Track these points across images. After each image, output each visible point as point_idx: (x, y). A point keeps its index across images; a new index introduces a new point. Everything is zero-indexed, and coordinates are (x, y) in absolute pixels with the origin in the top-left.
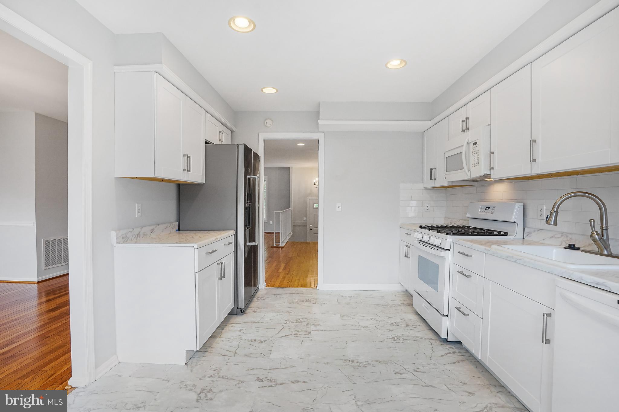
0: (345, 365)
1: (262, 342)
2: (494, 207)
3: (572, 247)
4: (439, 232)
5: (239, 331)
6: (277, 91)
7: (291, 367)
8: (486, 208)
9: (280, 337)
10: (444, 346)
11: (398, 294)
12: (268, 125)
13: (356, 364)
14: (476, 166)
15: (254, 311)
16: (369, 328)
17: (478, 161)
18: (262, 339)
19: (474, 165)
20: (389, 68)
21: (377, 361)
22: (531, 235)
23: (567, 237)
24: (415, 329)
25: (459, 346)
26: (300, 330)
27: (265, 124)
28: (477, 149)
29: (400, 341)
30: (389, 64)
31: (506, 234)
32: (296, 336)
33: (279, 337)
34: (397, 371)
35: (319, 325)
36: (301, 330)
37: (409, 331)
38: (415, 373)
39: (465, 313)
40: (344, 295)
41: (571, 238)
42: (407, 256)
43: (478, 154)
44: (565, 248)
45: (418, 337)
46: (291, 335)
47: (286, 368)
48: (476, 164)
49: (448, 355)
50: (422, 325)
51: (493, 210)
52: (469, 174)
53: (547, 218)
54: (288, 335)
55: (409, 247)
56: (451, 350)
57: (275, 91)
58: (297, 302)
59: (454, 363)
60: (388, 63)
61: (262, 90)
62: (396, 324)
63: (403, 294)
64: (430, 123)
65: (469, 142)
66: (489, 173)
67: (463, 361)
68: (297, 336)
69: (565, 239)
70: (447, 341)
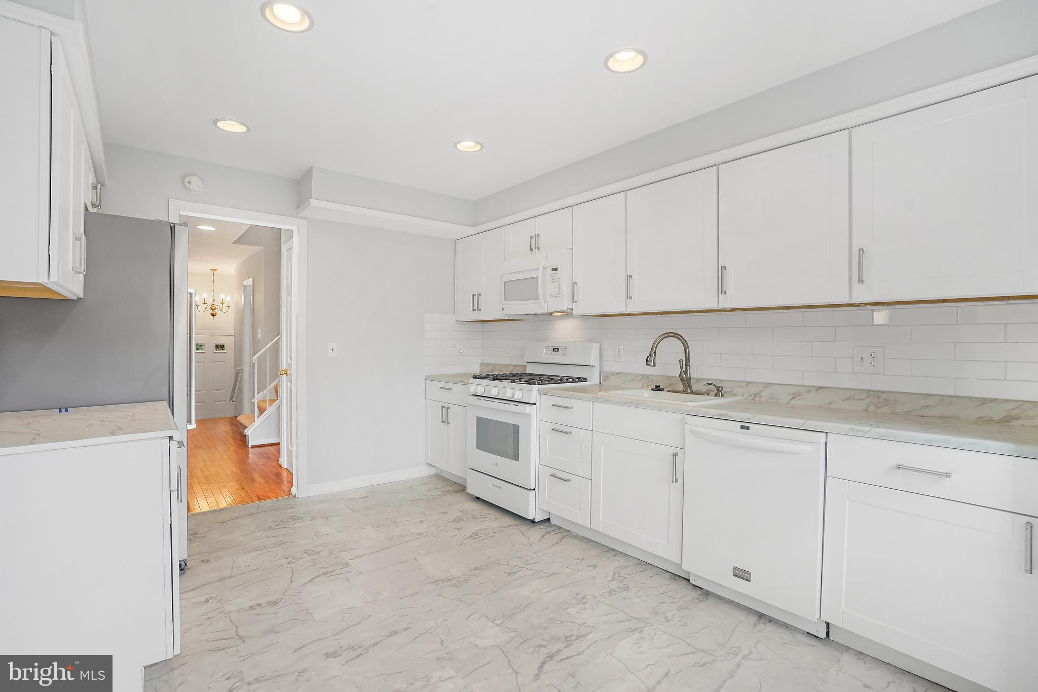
0: (441, 588)
1: (276, 603)
2: (565, 348)
3: (658, 388)
4: (513, 381)
5: (207, 601)
6: (248, 130)
7: (366, 619)
8: (554, 349)
9: (303, 585)
10: (535, 528)
11: (428, 480)
12: (193, 186)
13: (454, 581)
14: (556, 297)
15: (203, 561)
16: (430, 534)
17: (559, 291)
18: (272, 598)
19: (552, 296)
20: (459, 149)
21: (476, 569)
22: (608, 380)
23: (648, 378)
24: (487, 519)
25: (547, 524)
26: (328, 566)
27: (187, 184)
28: (557, 276)
29: (481, 539)
30: (459, 144)
31: (585, 380)
32: (328, 575)
33: (300, 586)
34: (508, 571)
35: (351, 549)
36: (330, 564)
37: (483, 523)
38: (529, 566)
39: (565, 478)
40: (351, 498)
41: (652, 380)
42: (445, 422)
43: (558, 283)
44: (652, 390)
45: (499, 527)
46: (319, 576)
47: (359, 623)
48: (556, 294)
49: (545, 536)
50: (490, 512)
51: (563, 352)
52: (545, 306)
53: (647, 359)
54: (313, 577)
55: (449, 408)
56: (544, 531)
57: (242, 129)
58: (277, 525)
59: (557, 543)
60: (459, 142)
61: (215, 122)
62: (459, 519)
63: (434, 479)
64: (472, 231)
65: (545, 266)
66: (572, 308)
67: (563, 538)
68: (331, 574)
69: (647, 381)
70: (535, 522)
